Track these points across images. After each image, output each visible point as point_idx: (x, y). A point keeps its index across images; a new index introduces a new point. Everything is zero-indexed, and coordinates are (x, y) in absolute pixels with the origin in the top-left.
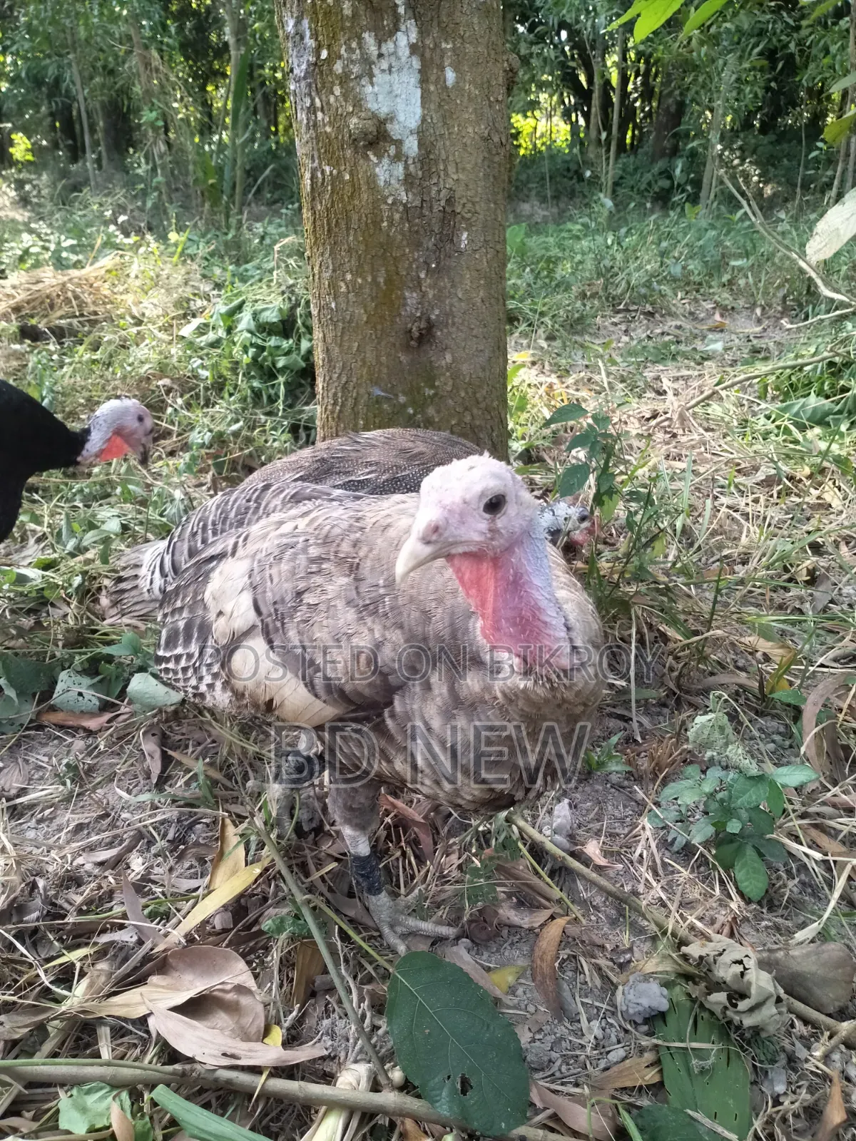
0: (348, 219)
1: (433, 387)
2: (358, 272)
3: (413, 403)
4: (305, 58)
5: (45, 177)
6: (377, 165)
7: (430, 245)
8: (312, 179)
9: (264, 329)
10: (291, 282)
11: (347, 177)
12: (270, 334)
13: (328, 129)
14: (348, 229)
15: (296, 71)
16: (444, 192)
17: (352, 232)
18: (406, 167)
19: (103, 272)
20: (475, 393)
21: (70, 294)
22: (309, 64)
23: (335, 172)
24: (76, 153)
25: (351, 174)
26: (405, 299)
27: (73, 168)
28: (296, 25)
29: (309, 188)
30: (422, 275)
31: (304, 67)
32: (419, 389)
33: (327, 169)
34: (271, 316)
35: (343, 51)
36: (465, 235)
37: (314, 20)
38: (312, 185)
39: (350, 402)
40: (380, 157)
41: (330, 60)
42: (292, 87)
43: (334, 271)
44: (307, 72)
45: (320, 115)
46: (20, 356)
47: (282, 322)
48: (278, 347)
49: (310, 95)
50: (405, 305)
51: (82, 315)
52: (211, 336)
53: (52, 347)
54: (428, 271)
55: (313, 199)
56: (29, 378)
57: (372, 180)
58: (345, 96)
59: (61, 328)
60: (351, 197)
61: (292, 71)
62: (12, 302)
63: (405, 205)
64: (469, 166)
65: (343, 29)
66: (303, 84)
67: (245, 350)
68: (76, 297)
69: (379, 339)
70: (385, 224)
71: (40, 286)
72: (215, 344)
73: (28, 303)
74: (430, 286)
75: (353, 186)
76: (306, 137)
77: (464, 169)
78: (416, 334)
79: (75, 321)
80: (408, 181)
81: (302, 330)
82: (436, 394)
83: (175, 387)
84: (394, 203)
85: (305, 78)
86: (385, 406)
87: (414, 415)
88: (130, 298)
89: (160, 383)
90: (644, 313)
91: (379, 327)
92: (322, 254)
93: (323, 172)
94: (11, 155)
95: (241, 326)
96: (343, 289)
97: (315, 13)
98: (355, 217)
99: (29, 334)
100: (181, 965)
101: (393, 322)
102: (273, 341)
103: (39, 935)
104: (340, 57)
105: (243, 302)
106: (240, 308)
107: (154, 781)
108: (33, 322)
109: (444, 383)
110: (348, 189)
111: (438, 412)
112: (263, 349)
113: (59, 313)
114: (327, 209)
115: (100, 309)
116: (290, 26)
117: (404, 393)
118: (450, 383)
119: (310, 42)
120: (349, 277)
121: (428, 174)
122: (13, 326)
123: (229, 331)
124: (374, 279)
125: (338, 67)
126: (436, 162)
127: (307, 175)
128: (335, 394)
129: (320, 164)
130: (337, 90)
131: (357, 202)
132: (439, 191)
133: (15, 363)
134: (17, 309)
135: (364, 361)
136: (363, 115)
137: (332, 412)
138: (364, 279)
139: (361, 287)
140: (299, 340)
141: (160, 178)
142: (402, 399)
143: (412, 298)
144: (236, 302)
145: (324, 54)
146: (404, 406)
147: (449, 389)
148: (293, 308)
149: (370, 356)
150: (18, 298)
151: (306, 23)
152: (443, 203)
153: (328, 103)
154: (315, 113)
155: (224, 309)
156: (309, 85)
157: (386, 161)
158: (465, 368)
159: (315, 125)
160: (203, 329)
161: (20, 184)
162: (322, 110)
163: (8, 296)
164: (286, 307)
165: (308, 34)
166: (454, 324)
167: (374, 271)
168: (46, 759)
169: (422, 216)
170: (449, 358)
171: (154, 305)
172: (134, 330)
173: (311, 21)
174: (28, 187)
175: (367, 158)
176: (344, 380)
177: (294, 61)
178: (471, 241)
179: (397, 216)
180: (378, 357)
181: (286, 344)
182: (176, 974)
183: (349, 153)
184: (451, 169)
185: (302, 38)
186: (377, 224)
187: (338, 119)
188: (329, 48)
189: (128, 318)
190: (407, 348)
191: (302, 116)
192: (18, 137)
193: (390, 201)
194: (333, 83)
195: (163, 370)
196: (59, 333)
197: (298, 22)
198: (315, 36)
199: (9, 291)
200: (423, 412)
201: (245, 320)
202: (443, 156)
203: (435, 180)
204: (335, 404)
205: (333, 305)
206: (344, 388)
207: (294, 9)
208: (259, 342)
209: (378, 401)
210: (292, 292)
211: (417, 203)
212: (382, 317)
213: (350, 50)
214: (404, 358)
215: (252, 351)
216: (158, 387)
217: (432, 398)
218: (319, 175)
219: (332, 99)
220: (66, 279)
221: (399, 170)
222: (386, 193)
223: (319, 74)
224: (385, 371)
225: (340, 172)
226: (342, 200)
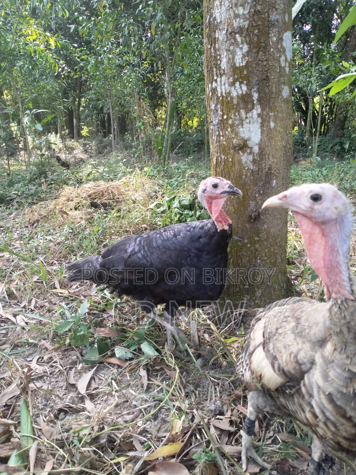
0: (230, 175)
1: (258, 237)
3: (250, 243)
4: (218, 118)
5: (94, 142)
6: (242, 156)
7: (261, 184)
8: (216, 160)
9: (183, 207)
10: (194, 189)
11: (230, 160)
12: (185, 209)
13: (224, 143)
15: (214, 122)
16: (267, 166)
18: (254, 157)
19: (122, 183)
20: (276, 240)
21: (110, 191)
22: (219, 120)
23: (226, 158)
24: (106, 134)
25: (232, 159)
26: (250, 204)
27: (105, 140)
28: (215, 107)
29: (215, 163)
30: (257, 196)
31: (217, 121)
32: (253, 237)
33: (223, 157)
34: (186, 202)
35: (232, 116)
36: (275, 181)
37: (222, 105)
38: (216, 162)
40: (244, 153)
41: (227, 119)
42: (211, 128)
44: (218, 123)
45: (222, 138)
46: (90, 214)
47: (190, 205)
48: (188, 214)
49: (218, 131)
50: (250, 206)
51: (113, 199)
52: (162, 209)
53: (102, 210)
54: (260, 194)
55: (216, 167)
56: (95, 223)
57: (240, 161)
58: (232, 131)
59: (106, 204)
60: (232, 167)
61: (212, 122)
62: (89, 193)
63: (252, 170)
64: (278, 157)
65: (233, 108)
66: (216, 127)
67: (176, 216)
68: (112, 193)
69: (239, 219)
70: (244, 177)
71: (99, 188)
72: (163, 212)
73: (94, 193)
74: (260, 200)
75: (233, 163)
76: (215, 145)
77: (276, 158)
78: (254, 217)
79: (111, 201)
80: (254, 162)
81: (197, 207)
82: (259, 240)
83: (148, 228)
84: (248, 169)
85: (217, 125)
86: (239, 243)
87: (251, 247)
88: (130, 193)
89: (143, 226)
91: (239, 214)
93: (221, 158)
94: (81, 134)
95: (174, 206)
97: (223, 102)
98: (232, 174)
99: (94, 205)
100: (161, 469)
101: (244, 212)
102: (186, 212)
103: (104, 449)
104: (231, 118)
105: (175, 197)
106: (174, 198)
107: (145, 388)
108: (96, 201)
109: (263, 236)
110: (231, 164)
111: (260, 246)
112: (182, 215)
113: (105, 198)
114: (222, 171)
115: (120, 197)
116: (213, 107)
117: (247, 239)
118: (266, 236)
119: (220, 113)
121: (261, 159)
122: (89, 202)
123: (169, 207)
125: (230, 122)
126: (265, 155)
127: (215, 159)
129: (220, 155)
130: (229, 130)
131: (233, 169)
132: (265, 165)
133: (89, 217)
134: (89, 196)
136: (238, 138)
139: (233, 199)
140: (196, 212)
141: (141, 147)
142: (246, 241)
143: (252, 204)
144: (173, 197)
145: (225, 117)
146: (247, 244)
147: (265, 238)
148: (194, 200)
150: (91, 192)
151: (219, 106)
152: (267, 170)
153: (225, 134)
154: (220, 137)
155: (168, 199)
156: (219, 128)
157: (246, 154)
158: (272, 230)
159: (219, 141)
160: (158, 206)
161: (85, 145)
162: (223, 136)
163: (87, 191)
164: (192, 198)
165: (219, 110)
166: (268, 214)
168: (103, 376)
169: (258, 174)
170: (266, 226)
171: (139, 196)
172: (133, 205)
173: (221, 105)
174: (87, 146)
175: (239, 153)
177: (213, 119)
178: (277, 183)
179: (249, 174)
180: (237, 225)
181: (191, 213)
182: (159, 472)
183: (232, 151)
184: (271, 157)
185: (217, 111)
186: (241, 177)
187: (229, 140)
188: (227, 115)
189: (130, 200)
190: (249, 222)
191: (215, 138)
192: (85, 128)
193: (246, 169)
194: (228, 127)
195: (144, 222)
196: (105, 205)
197: (216, 105)
198: (222, 110)
199: (87, 189)
200: (254, 246)
201: (176, 204)
202: (268, 153)
203: (264, 161)
207: (215, 101)
208: (181, 212)
209: (237, 241)
210: (194, 194)
211: (257, 169)
212: (241, 210)
213: (235, 116)
214: (247, 226)
215: (178, 216)
216: (142, 227)
217: (258, 241)
218: (220, 158)
219: (227, 133)
220: (109, 185)
221: (251, 158)
222: (245, 165)
223: (223, 123)
224: (240, 230)
225: (228, 158)
226: (228, 168)
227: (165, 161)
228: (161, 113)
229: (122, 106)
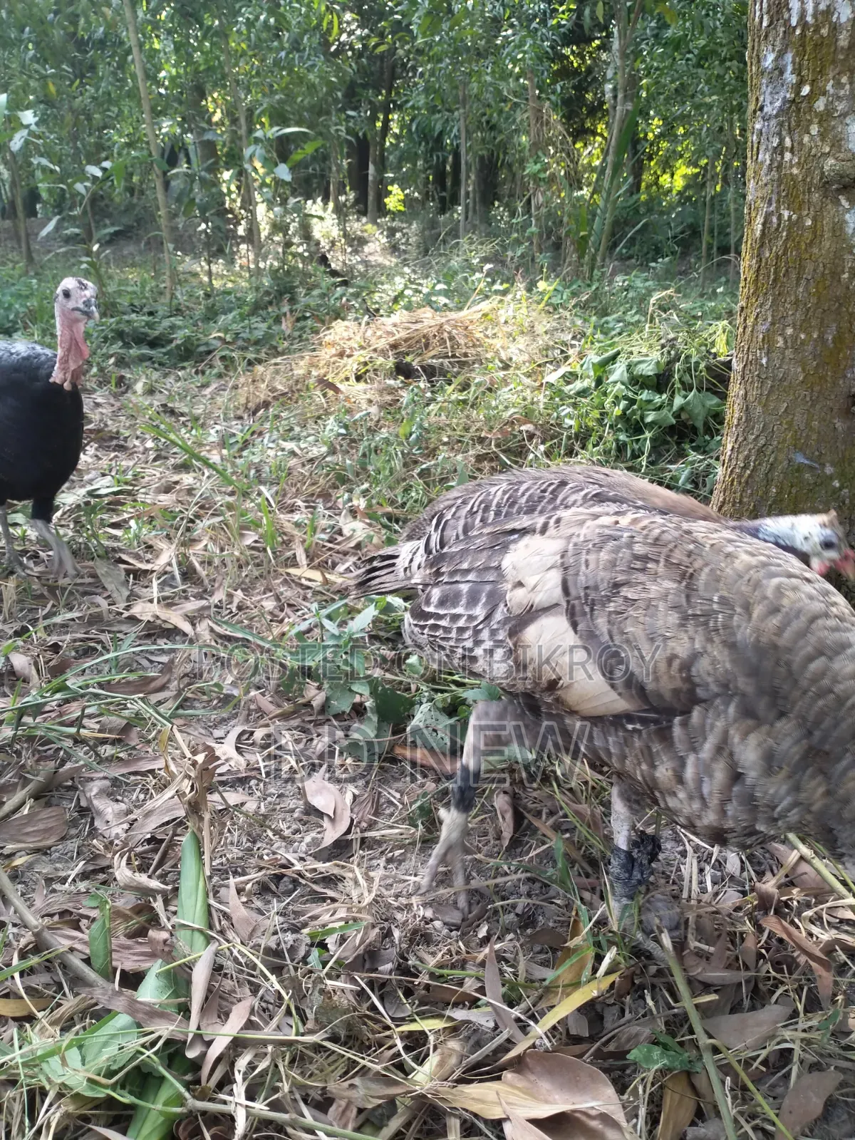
0: (801, 268)
2: (803, 326)
3: (842, 475)
4: (782, 94)
5: (414, 226)
6: (848, 211)
8: (764, 224)
9: (637, 382)
10: (672, 336)
11: (809, 223)
12: (642, 388)
13: (795, 171)
14: (799, 279)
15: (766, 109)
17: (803, 282)
19: (479, 315)
21: (446, 335)
22: (785, 101)
23: (794, 217)
24: (446, 205)
25: (814, 220)
27: (442, 218)
28: (776, 59)
29: (758, 233)
31: (778, 104)
33: (786, 214)
34: (647, 369)
35: (829, 87)
37: (801, 53)
38: (763, 231)
39: (764, 468)
40: (852, 202)
41: (811, 97)
42: (758, 126)
43: (773, 324)
44: (781, 110)
45: (788, 156)
46: (392, 391)
47: (657, 375)
48: (649, 402)
49: (779, 134)
51: (454, 356)
52: (578, 385)
53: (422, 385)
55: (762, 245)
56: (403, 413)
57: (838, 227)
58: (823, 136)
59: (432, 367)
60: (811, 244)
61: (761, 109)
62: (391, 340)
65: (834, 62)
66: (773, 122)
67: (615, 404)
68: (452, 338)
69: (814, 403)
70: (846, 276)
71: (418, 326)
72: (583, 393)
73: (406, 340)
75: (815, 233)
76: (765, 180)
79: (446, 361)
81: (678, 385)
83: (538, 433)
85: (777, 116)
86: (807, 476)
87: (841, 489)
88: (497, 343)
89: (523, 428)
91: (817, 388)
92: (761, 306)
93: (780, 217)
94: (385, 205)
95: (612, 378)
96: (781, 343)
97: (803, 45)
98: (810, 267)
99: (403, 370)
100: (539, 1069)
101: (835, 384)
102: (645, 395)
103: (387, 989)
104: (824, 93)
105: (618, 353)
106: (613, 358)
107: (506, 843)
108: (408, 359)
110: (808, 236)
112: (633, 402)
113: (433, 353)
114: (777, 257)
115: (472, 351)
116: (769, 60)
117: (833, 465)
119: (790, 77)
120: (789, 331)
122: (390, 362)
123: (599, 382)
124: (821, 337)
125: (820, 105)
127: (760, 220)
128: (747, 457)
129: (778, 208)
130: (814, 129)
131: (815, 250)
133: (389, 398)
134: (394, 346)
135: (790, 424)
136: (841, 156)
137: (740, 476)
138: (809, 334)
139: (803, 342)
140: (672, 396)
141: (533, 229)
142: (829, 470)
144: (611, 353)
145: (806, 90)
146: (831, 478)
148: (670, 363)
149: (799, 419)
150: (397, 336)
151: (789, 57)
153: (801, 143)
154: (782, 154)
155: (597, 359)
156: (781, 124)
159: (779, 167)
160: (570, 377)
161: (392, 232)
162: (792, 151)
163: (389, 333)
164: (665, 359)
165: (790, 68)
167: (822, 326)
168: (398, 795)
171: (519, 351)
172: (502, 374)
173: (797, 54)
174: (398, 235)
175: (838, 203)
176: (762, 442)
177: (766, 98)
180: (808, 424)
181: (658, 399)
182: (532, 1078)
183: (816, 197)
185: (782, 73)
186: (835, 275)
187: (810, 160)
188: (813, 83)
189: (497, 361)
190: (846, 413)
191: (765, 157)
192: (395, 189)
194: (810, 122)
195: (528, 415)
196: (430, 372)
197: (781, 55)
198: (798, 71)
199: (390, 328)
200: (852, 488)
201: (619, 371)
204: (745, 468)
205: (764, 361)
206: (761, 451)
207: (778, 43)
208: (630, 394)
209: (799, 469)
210: (673, 347)
212: (823, 378)
213: (838, 85)
214: (840, 425)
215: (623, 403)
216: (521, 432)
218: (775, 220)
219: (806, 139)
220: (443, 320)
222: (854, 241)
223: (795, 112)
224: (814, 437)
225: (800, 217)
226: (797, 247)
227: (592, 270)
228: (591, 154)
229: (493, 128)
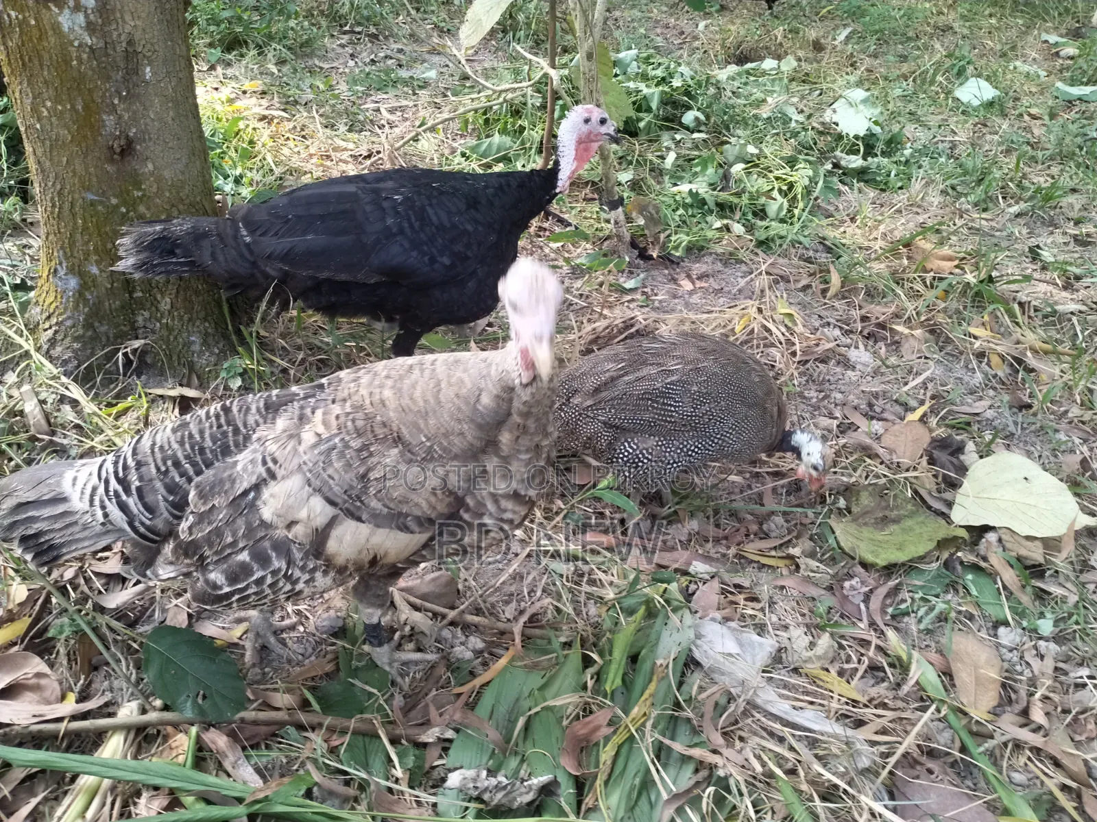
0: (40, 58)
1: (140, 189)
2: (57, 100)
3: (125, 203)
6: (59, 14)
7: (119, 77)
11: (33, 22)
14: (41, 65)
16: (123, 37)
17: (45, 68)
18: (87, 16)
20: (178, 193)
23: (20, 17)
25: (36, 19)
26: (103, 121)
30: (116, 102)
32: (128, 192)
33: (13, 14)
36: (148, 69)
39: (67, 206)
40: (61, 8)
43: (34, 98)
50: (104, 126)
54: (120, 98)
57: (56, 27)
60: (40, 39)
63: (90, 47)
64: (143, 15)
69: (86, 155)
70: (75, 62)
74: (124, 110)
75: (40, 30)
77: (139, 17)
78: (118, 150)
80: (90, 27)
82: (144, 195)
84: (80, 45)
86: (100, 208)
87: (127, 213)
90: (369, 35)
91: (83, 145)
92: (21, 83)
93: (9, 16)
96: (46, 113)
98: (46, 56)
101: (95, 140)
109: (150, 186)
110: (35, 33)
111: (148, 209)
117: (116, 196)
118: (155, 186)
120: (49, 104)
121: (106, 22)
124: (73, 107)
126: (113, 11)
128: (52, 199)
129: (5, 8)
131: (45, 44)
132: (120, 35)
135: (74, 172)
137: (52, 213)
138: (64, 106)
139: (62, 112)
142: (114, 201)
143: (110, 120)
146: (117, 207)
147: (154, 189)
149: (79, 168)
152: (124, 44)
157: (66, 11)
158: (167, 174)
166: (150, 139)
167: (72, 101)
169: (107, 55)
170: (150, 166)
175: (49, 8)
176: (58, 187)
178: (154, 73)
179: (85, 56)
180: (86, 169)
183: (31, 2)
184: (128, 17)
186: (67, 62)
190: (112, 161)
193: (76, 44)
200: (135, 210)
202: (119, 7)
203: (114, 26)
204: (54, 206)
205: (38, 126)
206: (60, 193)
209: (92, 203)
211: (101, 45)
212: (85, 137)
214: (109, 168)
217: (141, 198)
218: (6, 17)
221: (80, 18)
222: (72, 37)
224: (95, 179)
225: (24, 18)
226: (31, 40)
